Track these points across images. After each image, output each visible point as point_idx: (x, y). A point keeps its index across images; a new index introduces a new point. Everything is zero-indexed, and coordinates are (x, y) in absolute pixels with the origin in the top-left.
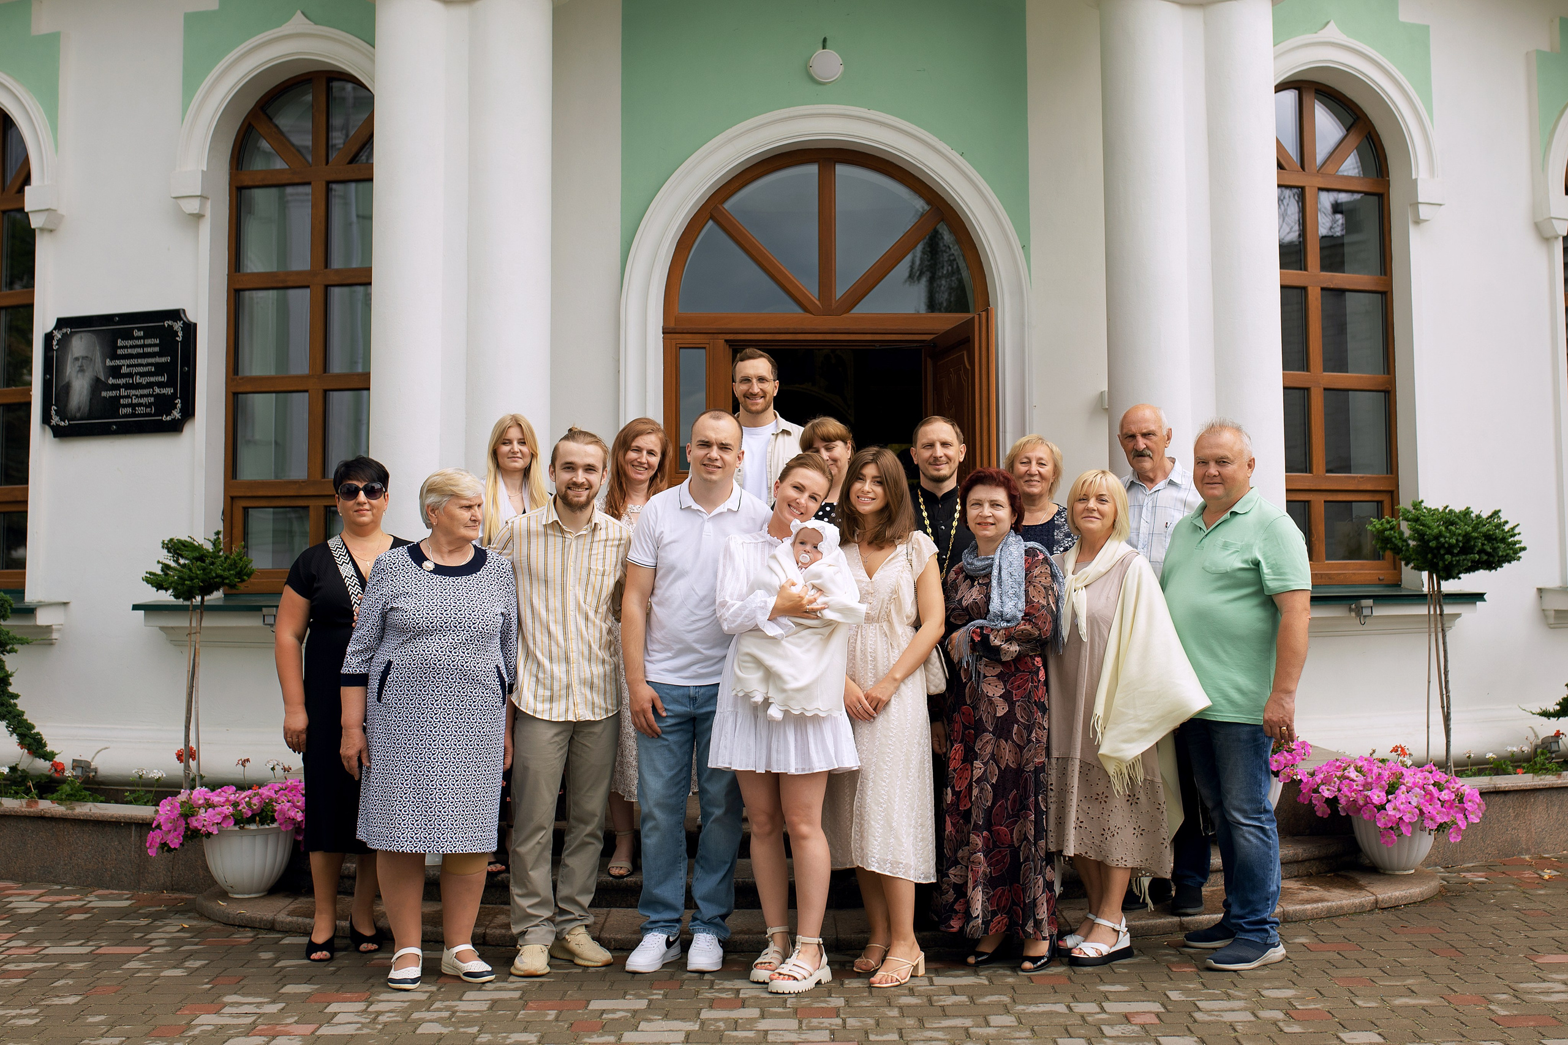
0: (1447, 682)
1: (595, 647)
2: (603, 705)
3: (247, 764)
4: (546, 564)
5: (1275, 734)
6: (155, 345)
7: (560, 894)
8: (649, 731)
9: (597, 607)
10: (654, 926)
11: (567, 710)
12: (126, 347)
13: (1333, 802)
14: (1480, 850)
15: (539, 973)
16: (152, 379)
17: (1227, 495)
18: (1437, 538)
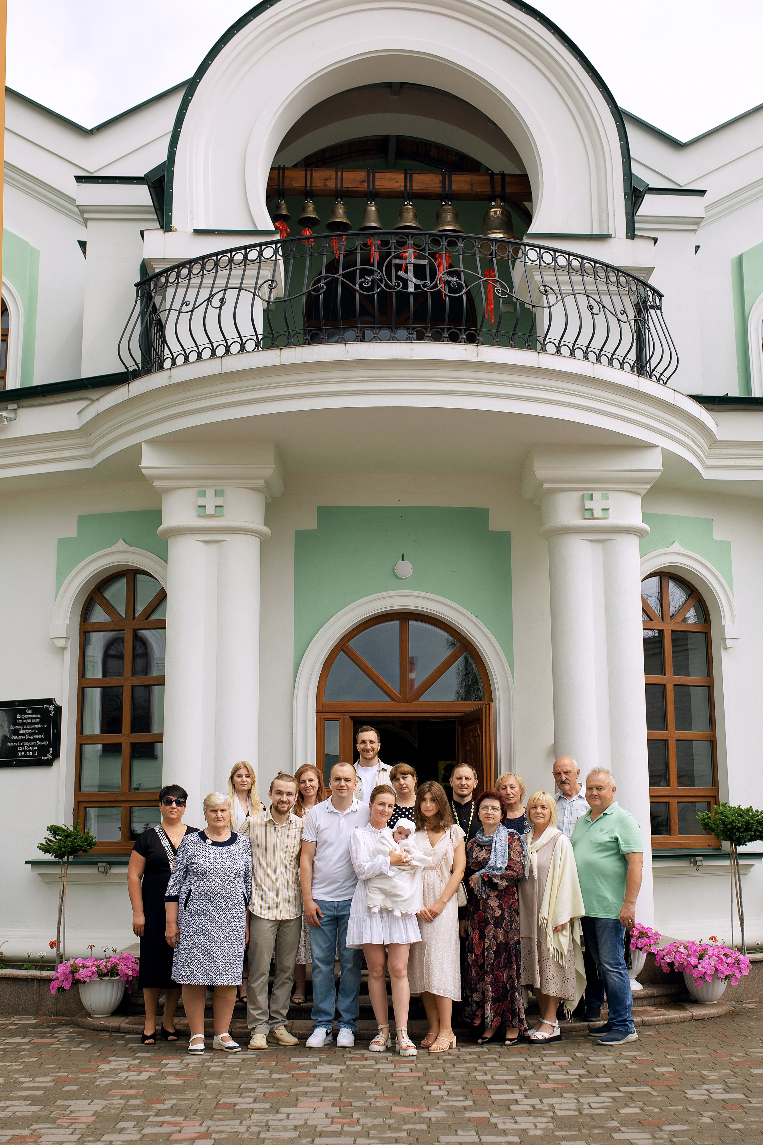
0: (741, 902)
1: (290, 882)
2: (295, 912)
3: (93, 948)
4: (266, 841)
5: (626, 924)
6: (38, 718)
7: (272, 1009)
8: (315, 925)
9: (291, 862)
10: (320, 1024)
11: (277, 914)
12: (22, 719)
13: (671, 964)
14: (756, 993)
15: (263, 1047)
16: (36, 737)
17: (602, 805)
18: (731, 823)
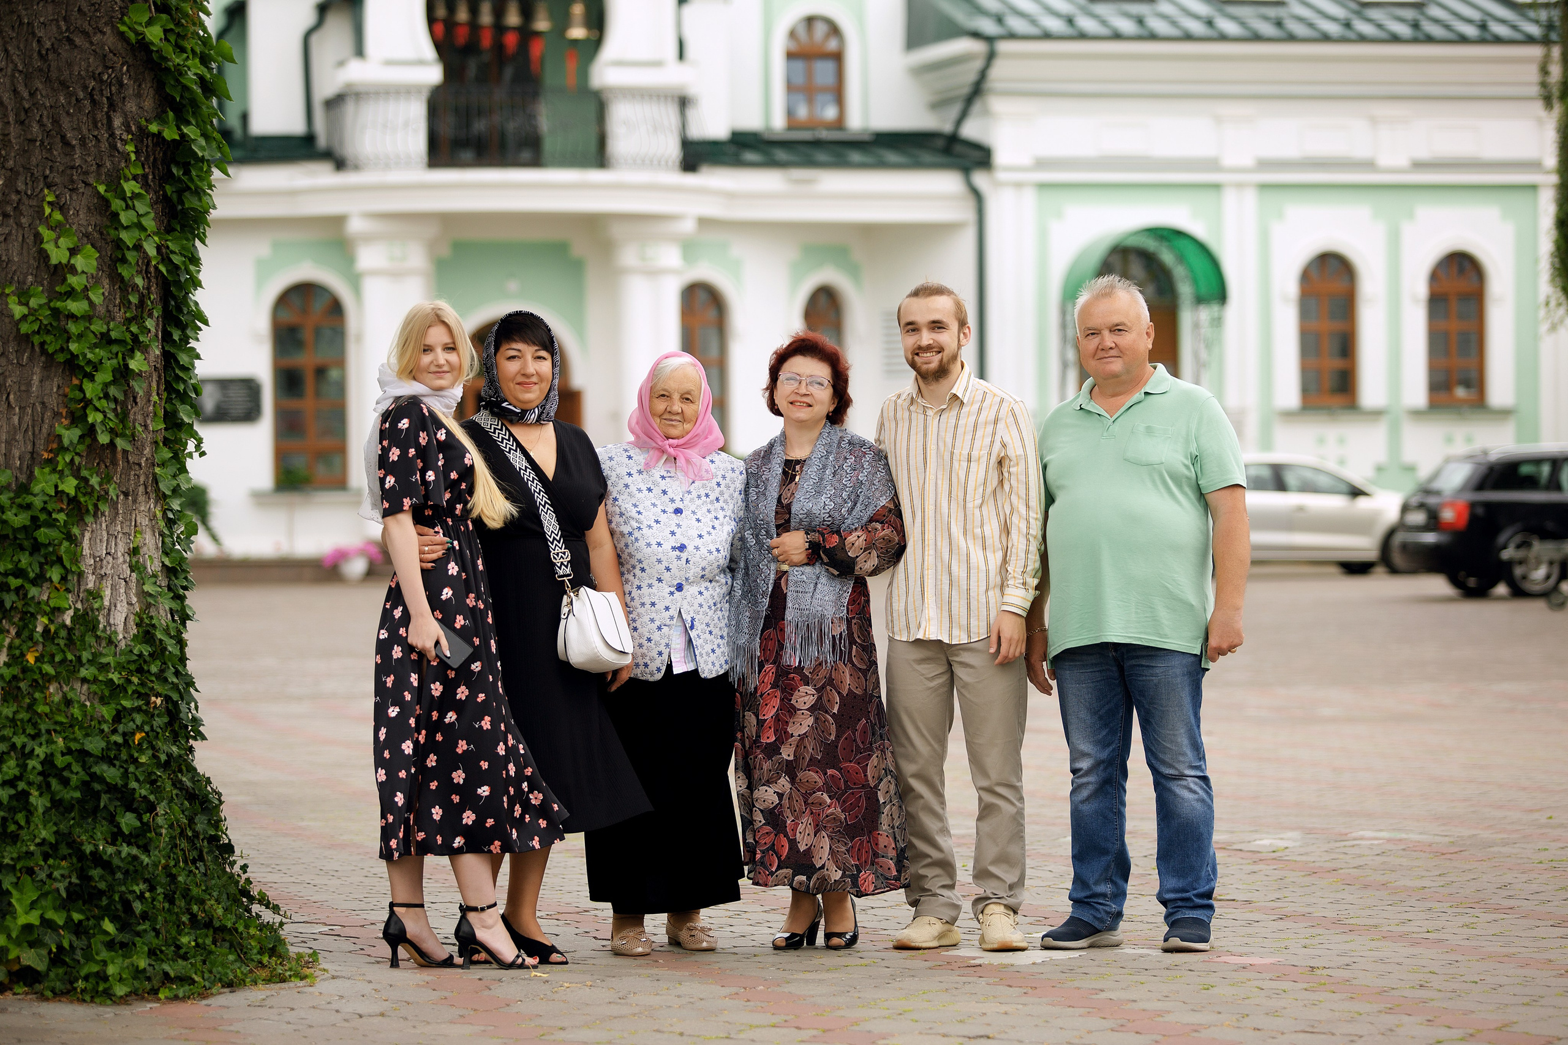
6: (245, 390)
12: (231, 389)
16: (244, 403)
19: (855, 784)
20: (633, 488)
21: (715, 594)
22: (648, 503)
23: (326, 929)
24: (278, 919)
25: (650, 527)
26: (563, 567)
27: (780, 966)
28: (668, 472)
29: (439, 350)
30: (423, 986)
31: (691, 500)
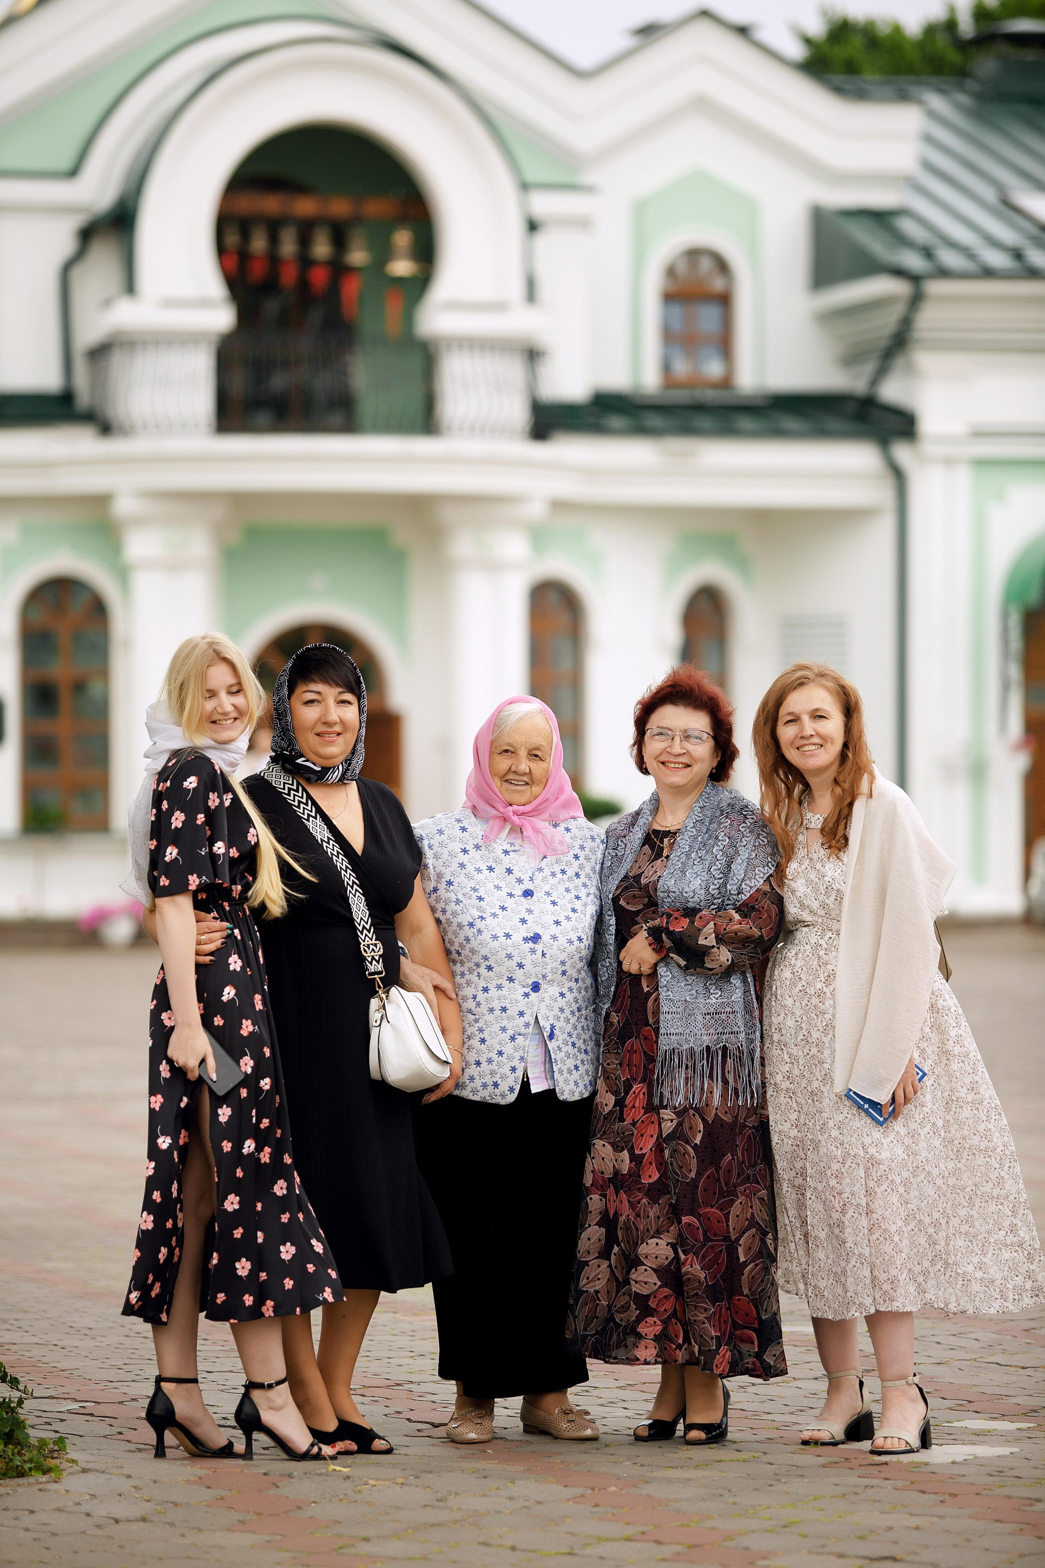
19: (715, 1235)
20: (470, 868)
21: (580, 997)
22: (490, 886)
23: (75, 1406)
24: (16, 1395)
25: (494, 915)
26: (374, 962)
27: (637, 1460)
28: (512, 844)
29: (223, 695)
30: (194, 1483)
31: (544, 879)
